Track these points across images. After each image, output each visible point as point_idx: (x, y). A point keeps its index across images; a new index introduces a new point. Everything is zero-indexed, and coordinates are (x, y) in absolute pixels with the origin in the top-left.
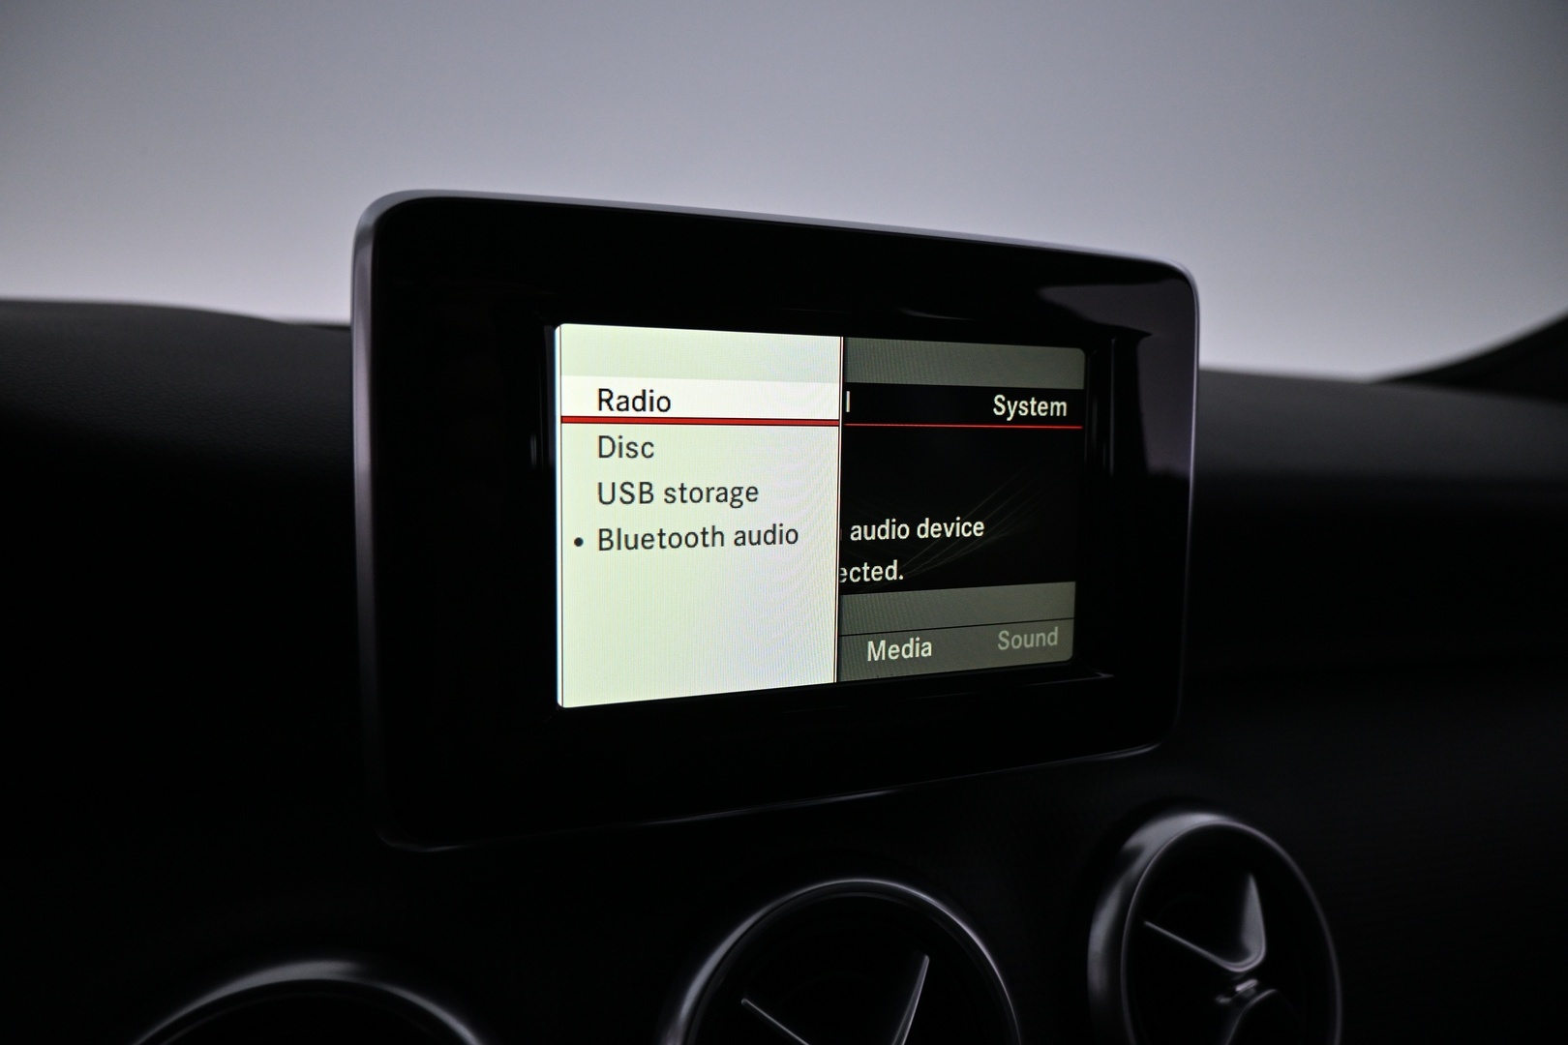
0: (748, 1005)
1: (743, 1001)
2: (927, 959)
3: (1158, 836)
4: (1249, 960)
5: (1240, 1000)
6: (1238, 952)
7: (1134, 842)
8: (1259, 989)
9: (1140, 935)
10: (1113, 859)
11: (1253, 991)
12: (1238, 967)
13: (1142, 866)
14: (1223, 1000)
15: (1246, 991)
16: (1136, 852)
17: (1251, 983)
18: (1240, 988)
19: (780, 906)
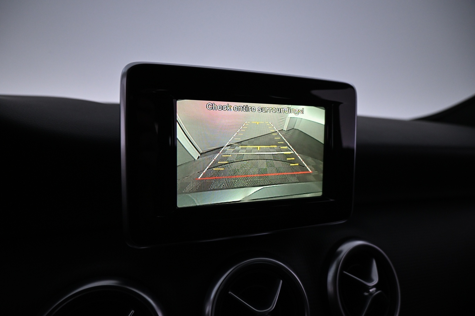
0: (231, 294)
1: (229, 293)
2: (281, 281)
3: (347, 247)
4: (374, 282)
5: (371, 294)
6: (370, 280)
7: (340, 249)
8: (376, 291)
9: (342, 275)
10: (334, 254)
11: (374, 291)
12: (371, 284)
13: (342, 256)
14: (366, 294)
15: (373, 291)
16: (341, 252)
17: (374, 289)
18: (371, 290)
19: (239, 266)
